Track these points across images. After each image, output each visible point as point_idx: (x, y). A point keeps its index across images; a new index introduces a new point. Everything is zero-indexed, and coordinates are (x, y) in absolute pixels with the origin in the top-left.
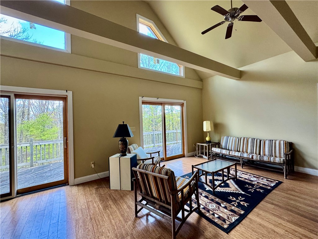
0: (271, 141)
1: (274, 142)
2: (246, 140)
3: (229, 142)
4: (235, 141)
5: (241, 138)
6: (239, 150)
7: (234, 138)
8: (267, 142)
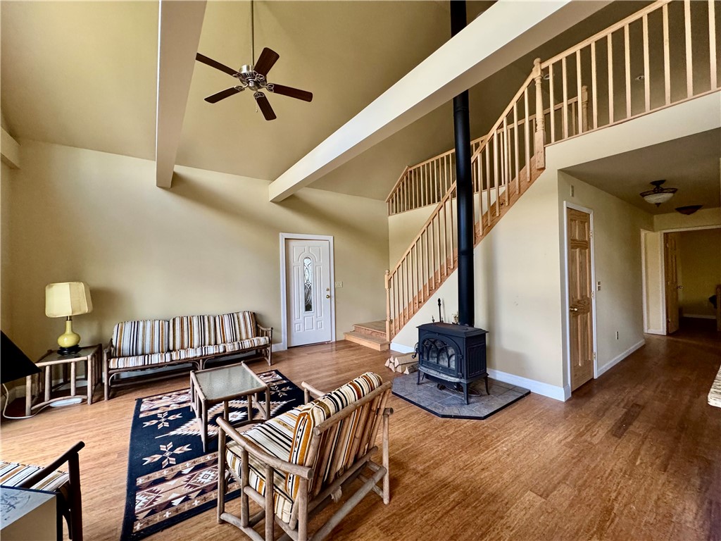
0: (231, 315)
1: (235, 315)
2: (186, 321)
3: (143, 336)
4: (161, 329)
5: (174, 320)
6: (171, 348)
7: (157, 322)
8: (226, 319)
